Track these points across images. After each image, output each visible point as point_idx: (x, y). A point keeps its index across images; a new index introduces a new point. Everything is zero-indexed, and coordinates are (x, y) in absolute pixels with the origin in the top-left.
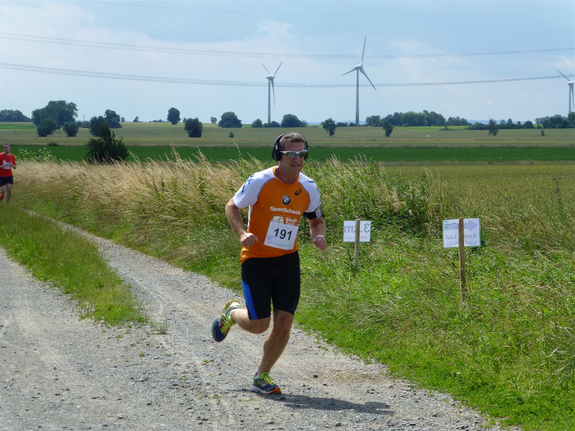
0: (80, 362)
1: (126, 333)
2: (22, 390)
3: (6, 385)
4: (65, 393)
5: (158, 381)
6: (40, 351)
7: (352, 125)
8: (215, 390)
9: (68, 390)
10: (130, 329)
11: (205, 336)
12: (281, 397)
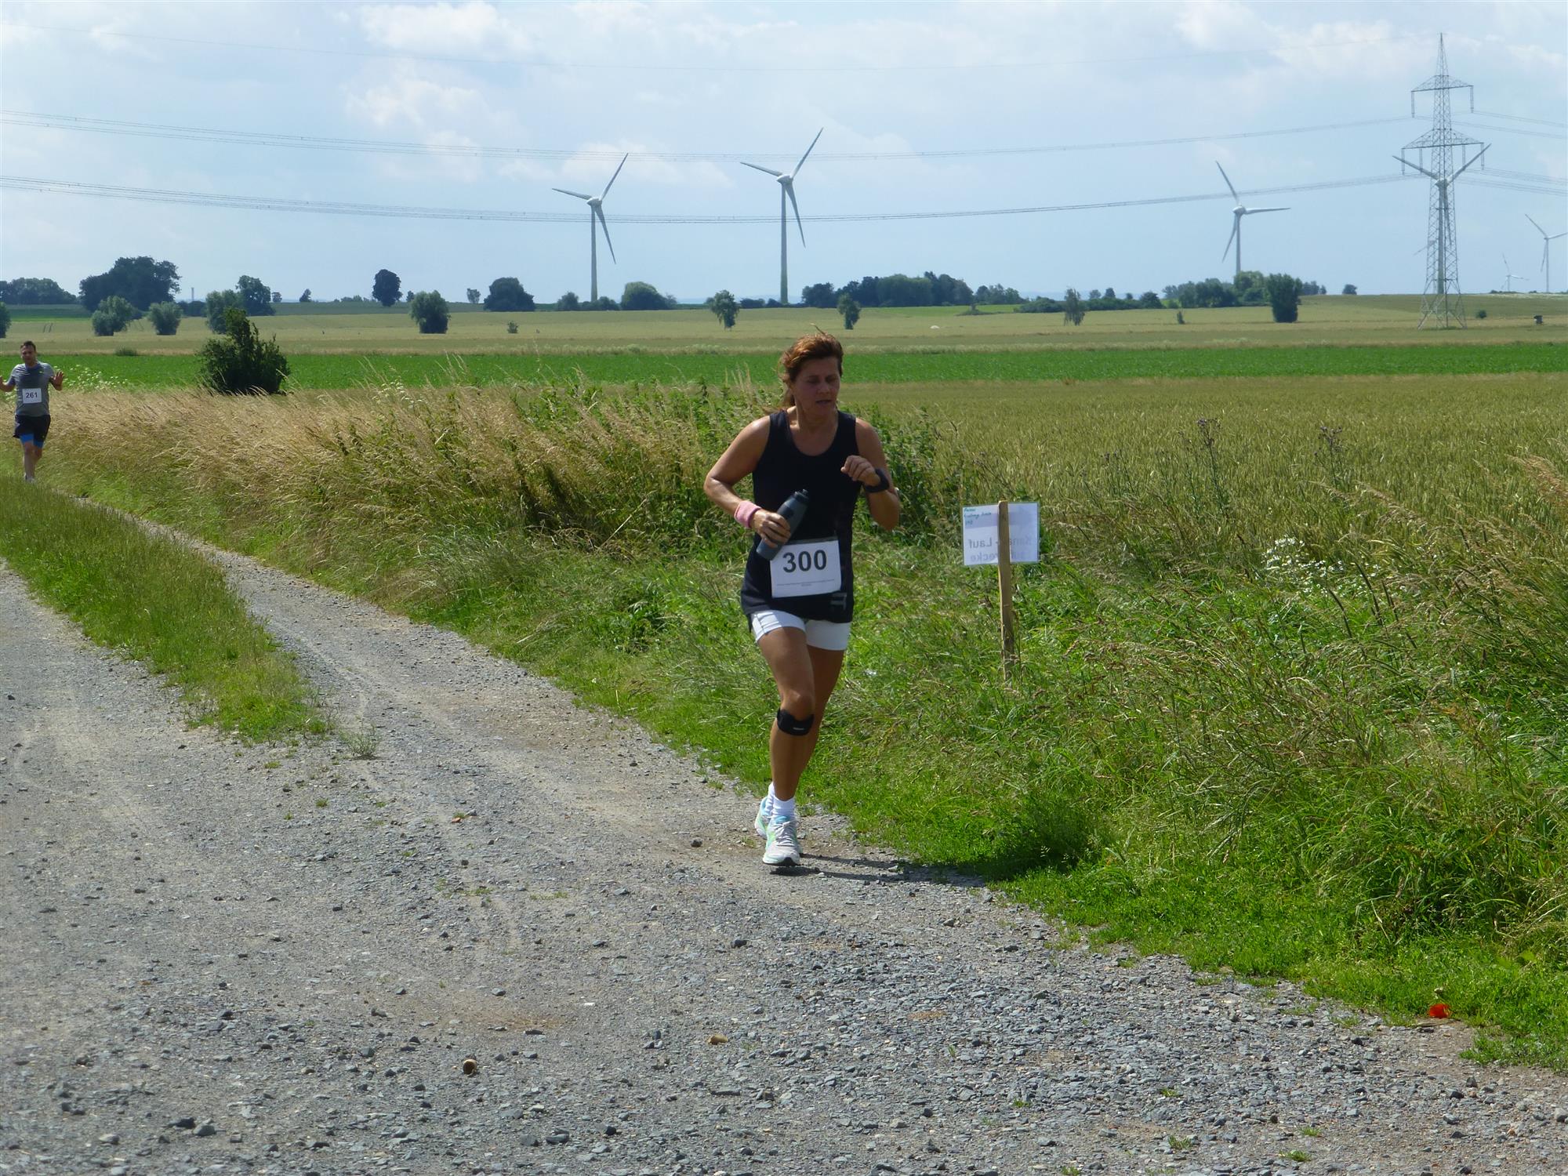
0: (187, 820)
1: (287, 757)
2: (63, 883)
3: (28, 871)
4: (156, 887)
5: (357, 860)
6: (101, 797)
7: (773, 304)
8: (480, 878)
9: (163, 881)
10: (295, 748)
11: (457, 761)
12: (623, 891)
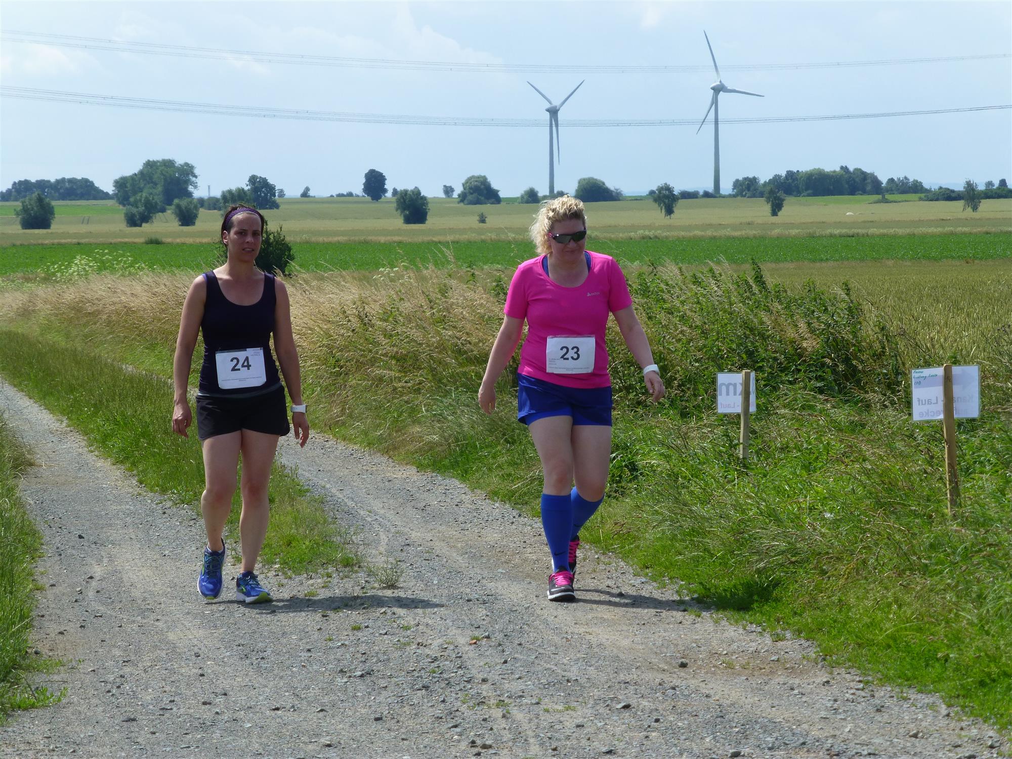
0: (241, 641)
1: (323, 587)
2: (140, 696)
3: (109, 686)
4: (220, 700)
5: (391, 677)
6: (166, 622)
7: (707, 195)
8: (498, 692)
9: (225, 694)
10: (329, 579)
11: (468, 590)
12: (623, 704)
